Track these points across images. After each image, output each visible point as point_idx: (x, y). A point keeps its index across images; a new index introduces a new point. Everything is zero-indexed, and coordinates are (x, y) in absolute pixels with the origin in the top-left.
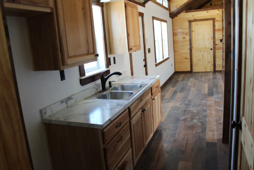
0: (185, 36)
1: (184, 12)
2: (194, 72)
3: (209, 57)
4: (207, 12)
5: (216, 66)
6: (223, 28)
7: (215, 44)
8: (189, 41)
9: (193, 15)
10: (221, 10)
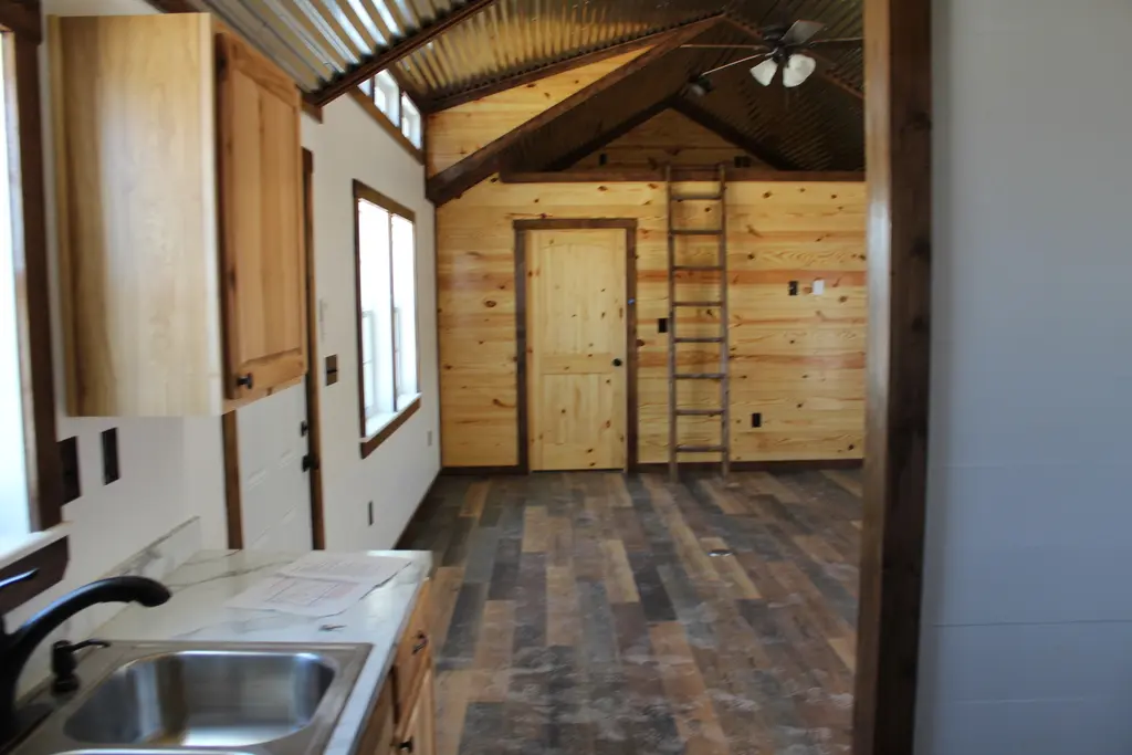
0: (493, 295)
1: (494, 180)
2: (535, 472)
3: (603, 396)
4: (602, 188)
5: (642, 443)
6: (673, 268)
7: (633, 341)
8: (513, 318)
9: (536, 197)
10: (662, 185)
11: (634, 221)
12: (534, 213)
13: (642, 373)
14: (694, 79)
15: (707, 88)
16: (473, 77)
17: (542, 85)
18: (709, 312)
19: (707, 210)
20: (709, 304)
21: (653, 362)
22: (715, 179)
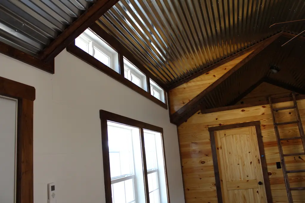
0: (204, 158)
1: (199, 113)
3: (258, 199)
4: (243, 111)
6: (279, 139)
7: (266, 173)
8: (213, 167)
9: (217, 118)
10: (268, 106)
11: (259, 122)
12: (216, 124)
13: (272, 187)
14: (272, 68)
15: (278, 70)
18: (300, 157)
19: (290, 113)
20: (300, 154)
21: (277, 182)
22: (291, 100)
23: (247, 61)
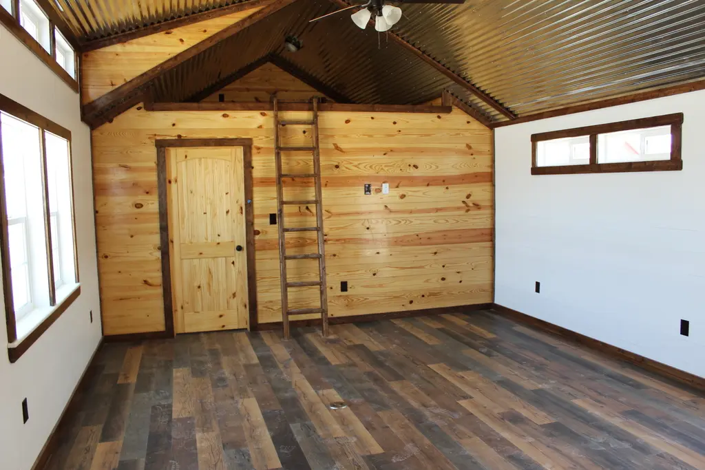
0: (140, 198)
1: (139, 109)
2: (177, 334)
3: (232, 275)
4: (224, 116)
5: (260, 307)
6: (280, 175)
7: (251, 231)
8: (158, 216)
9: (174, 122)
10: (270, 114)
11: (250, 140)
12: (172, 134)
13: (258, 255)
14: (288, 40)
15: (298, 47)
16: (120, 24)
17: (178, 32)
18: (307, 208)
19: (304, 132)
20: (309, 202)
21: (267, 246)
22: (309, 110)
23: (247, 24)
